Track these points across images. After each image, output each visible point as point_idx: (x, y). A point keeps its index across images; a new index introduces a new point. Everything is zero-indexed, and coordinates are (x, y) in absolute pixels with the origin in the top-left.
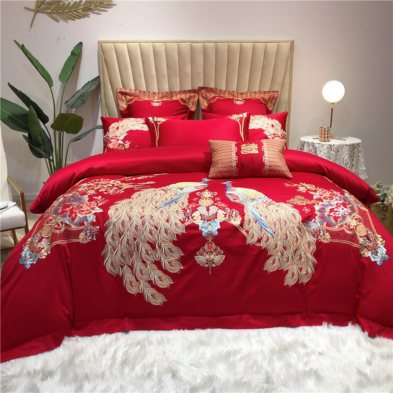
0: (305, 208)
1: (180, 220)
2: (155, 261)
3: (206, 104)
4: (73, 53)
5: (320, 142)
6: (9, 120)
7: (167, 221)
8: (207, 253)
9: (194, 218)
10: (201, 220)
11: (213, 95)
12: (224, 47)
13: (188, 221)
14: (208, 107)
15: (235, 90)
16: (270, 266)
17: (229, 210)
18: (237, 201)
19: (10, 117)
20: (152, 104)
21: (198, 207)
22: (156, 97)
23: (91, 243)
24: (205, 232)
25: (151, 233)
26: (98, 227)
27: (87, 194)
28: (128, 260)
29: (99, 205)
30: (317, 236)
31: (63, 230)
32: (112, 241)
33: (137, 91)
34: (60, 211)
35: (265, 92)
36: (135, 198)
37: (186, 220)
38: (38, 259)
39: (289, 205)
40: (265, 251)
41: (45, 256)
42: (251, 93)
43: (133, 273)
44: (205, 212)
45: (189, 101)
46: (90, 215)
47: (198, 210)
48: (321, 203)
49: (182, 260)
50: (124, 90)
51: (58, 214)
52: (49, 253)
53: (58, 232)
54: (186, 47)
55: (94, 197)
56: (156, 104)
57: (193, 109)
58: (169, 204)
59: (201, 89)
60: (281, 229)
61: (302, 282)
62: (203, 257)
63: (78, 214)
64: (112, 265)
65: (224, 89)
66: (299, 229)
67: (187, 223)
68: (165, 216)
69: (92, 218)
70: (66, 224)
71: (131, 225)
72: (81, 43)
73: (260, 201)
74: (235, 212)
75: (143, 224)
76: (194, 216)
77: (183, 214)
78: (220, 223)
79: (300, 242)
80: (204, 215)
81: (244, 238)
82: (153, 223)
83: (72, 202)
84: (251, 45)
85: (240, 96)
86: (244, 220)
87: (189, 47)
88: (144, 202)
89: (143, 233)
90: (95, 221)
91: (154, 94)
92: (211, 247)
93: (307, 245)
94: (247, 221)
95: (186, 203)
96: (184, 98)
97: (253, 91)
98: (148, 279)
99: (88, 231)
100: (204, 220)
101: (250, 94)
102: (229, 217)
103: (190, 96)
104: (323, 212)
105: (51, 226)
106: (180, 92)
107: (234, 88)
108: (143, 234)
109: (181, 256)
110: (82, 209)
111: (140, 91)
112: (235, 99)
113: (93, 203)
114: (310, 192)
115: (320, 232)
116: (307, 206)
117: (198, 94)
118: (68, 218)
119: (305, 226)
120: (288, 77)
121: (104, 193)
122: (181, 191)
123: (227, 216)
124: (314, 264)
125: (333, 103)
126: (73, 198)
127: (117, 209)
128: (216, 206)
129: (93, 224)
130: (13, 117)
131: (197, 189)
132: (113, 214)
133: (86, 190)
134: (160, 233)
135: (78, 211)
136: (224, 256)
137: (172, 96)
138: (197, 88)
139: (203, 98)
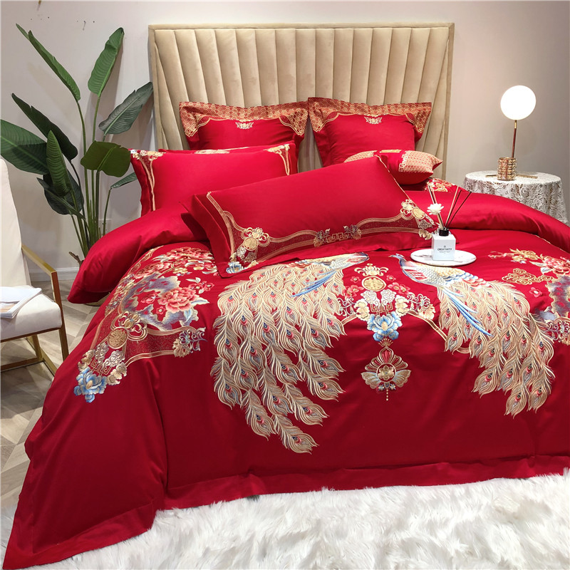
0: (533, 288)
1: (335, 315)
2: (298, 381)
3: (321, 125)
4: (108, 46)
5: (500, 182)
6: (13, 154)
7: (315, 316)
8: (382, 367)
9: (358, 311)
10: (370, 313)
11: (331, 110)
12: (347, 34)
13: (348, 315)
14: (324, 128)
15: (365, 102)
16: (483, 386)
17: (413, 296)
18: (422, 281)
19: (15, 150)
20: (238, 126)
21: (363, 291)
22: (242, 115)
23: (192, 357)
24: (378, 333)
25: (290, 337)
26: (203, 330)
27: (175, 275)
28: (252, 382)
29: (201, 292)
30: (555, 333)
31: (145, 334)
32: (226, 352)
33: (213, 106)
34: (136, 304)
35: (410, 105)
36: (256, 279)
37: (346, 315)
38: (107, 385)
39: (507, 284)
40: (476, 361)
41: (118, 380)
43: (262, 402)
44: (374, 300)
45: (294, 120)
46: (187, 309)
47: (362, 297)
48: (554, 280)
49: (341, 380)
50: (191, 104)
51: (134, 310)
52: (125, 375)
53: (136, 339)
54: (288, 35)
55: (189, 280)
56: (244, 126)
57: (300, 133)
58: (314, 287)
59: (312, 100)
60: (499, 325)
61: (532, 409)
62: (376, 374)
63: (167, 309)
64: (228, 390)
65: (347, 100)
66: (528, 324)
67: (348, 320)
68: (311, 308)
69: (191, 314)
70: (149, 326)
71: (256, 324)
72: (121, 30)
73: (460, 280)
74: (424, 299)
75: (276, 322)
76: (357, 308)
77: (340, 305)
78: (401, 318)
79: (529, 346)
80: (374, 305)
81: (442, 342)
82: (292, 320)
83: (153, 287)
84: (388, 31)
85: (372, 111)
86: (439, 312)
87: (293, 35)
88: (273, 286)
89: (277, 337)
90: (197, 319)
91: (239, 110)
92: (389, 356)
93: (539, 349)
94: (445, 314)
95: (342, 287)
96: (287, 116)
97: (393, 103)
98: (287, 411)
99: (187, 337)
100: (375, 313)
101: (389, 107)
102: (415, 307)
103: (296, 113)
104: (562, 294)
105: (123, 329)
106: (280, 107)
107: (362, 98)
108: (277, 339)
109: (340, 373)
110: (172, 300)
111: (217, 106)
112: (366, 116)
113: (189, 288)
114: (533, 263)
115: (560, 328)
116: (535, 285)
117: (308, 109)
118: (151, 315)
119: (535, 318)
120: (444, 81)
121: (203, 272)
122: (328, 267)
123: (412, 305)
124: (550, 379)
125: (516, 121)
126: (153, 280)
127: (231, 299)
128: (391, 289)
129: (194, 324)
130: (20, 149)
131: (354, 264)
132: (226, 307)
133: (170, 267)
134: (304, 335)
135: (166, 304)
136: (410, 371)
137: (267, 113)
138: (305, 100)
139: (316, 115)
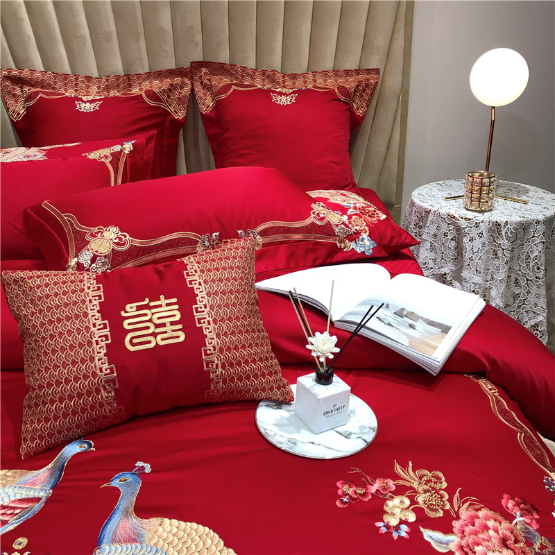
3: (210, 103)
11: (226, 81)
14: (214, 108)
15: (278, 68)
20: (77, 108)
33: (49, 74)
35: (347, 73)
42: (315, 73)
45: (169, 96)
50: (15, 72)
57: (180, 115)
59: (197, 66)
65: (251, 64)
85: (289, 83)
91: (89, 81)
96: (157, 90)
97: (320, 70)
101: (314, 76)
103: (172, 85)
106: (149, 75)
107: (276, 63)
111: (56, 74)
112: (275, 92)
117: (192, 79)
120: (400, 35)
137: (130, 85)
138: (187, 65)
139: (204, 88)
